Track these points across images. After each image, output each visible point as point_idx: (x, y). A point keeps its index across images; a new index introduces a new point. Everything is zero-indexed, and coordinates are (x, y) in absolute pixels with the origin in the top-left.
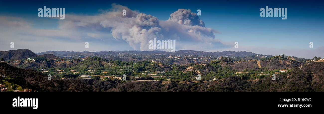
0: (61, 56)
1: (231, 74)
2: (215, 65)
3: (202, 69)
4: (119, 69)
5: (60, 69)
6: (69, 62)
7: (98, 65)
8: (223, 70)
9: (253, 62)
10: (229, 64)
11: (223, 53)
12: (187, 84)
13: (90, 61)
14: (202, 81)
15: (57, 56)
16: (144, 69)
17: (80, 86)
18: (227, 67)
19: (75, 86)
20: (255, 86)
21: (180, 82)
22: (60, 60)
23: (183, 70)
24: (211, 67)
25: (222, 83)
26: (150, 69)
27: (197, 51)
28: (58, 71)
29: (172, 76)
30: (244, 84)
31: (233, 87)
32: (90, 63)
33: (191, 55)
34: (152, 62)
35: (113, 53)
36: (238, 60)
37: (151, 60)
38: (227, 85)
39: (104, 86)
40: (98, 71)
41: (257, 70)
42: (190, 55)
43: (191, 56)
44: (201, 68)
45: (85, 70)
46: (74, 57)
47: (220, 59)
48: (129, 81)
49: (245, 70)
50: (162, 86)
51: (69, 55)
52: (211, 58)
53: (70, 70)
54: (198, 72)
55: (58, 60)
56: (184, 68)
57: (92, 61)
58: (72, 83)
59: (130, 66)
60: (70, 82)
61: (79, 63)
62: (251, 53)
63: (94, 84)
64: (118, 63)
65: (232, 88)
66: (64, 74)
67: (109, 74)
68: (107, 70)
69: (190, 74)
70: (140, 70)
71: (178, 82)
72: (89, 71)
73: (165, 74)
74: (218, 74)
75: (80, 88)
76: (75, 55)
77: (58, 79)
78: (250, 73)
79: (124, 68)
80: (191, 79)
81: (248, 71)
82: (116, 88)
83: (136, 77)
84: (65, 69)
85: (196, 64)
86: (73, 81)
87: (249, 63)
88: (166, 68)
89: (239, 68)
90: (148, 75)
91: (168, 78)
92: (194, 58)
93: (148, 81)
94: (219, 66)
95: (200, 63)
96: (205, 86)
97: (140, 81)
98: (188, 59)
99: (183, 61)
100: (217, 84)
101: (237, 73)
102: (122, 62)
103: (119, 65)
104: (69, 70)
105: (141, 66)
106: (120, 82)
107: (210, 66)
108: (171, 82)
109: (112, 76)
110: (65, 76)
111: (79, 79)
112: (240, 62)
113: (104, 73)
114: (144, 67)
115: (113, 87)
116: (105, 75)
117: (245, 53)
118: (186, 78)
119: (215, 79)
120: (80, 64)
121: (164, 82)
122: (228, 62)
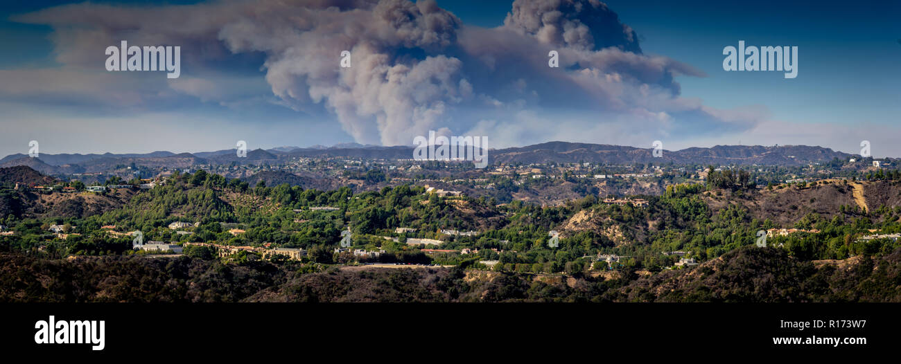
0: (62, 172)
1: (747, 238)
2: (684, 202)
3: (631, 220)
4: (293, 220)
5: (60, 222)
6: (94, 195)
7: (207, 206)
8: (714, 224)
9: (836, 187)
10: (741, 197)
11: (713, 153)
12: (568, 287)
13: (179, 188)
14: (632, 272)
15: (49, 172)
16: (391, 220)
17: (138, 285)
18: (731, 210)
19: (120, 284)
20: (847, 284)
21: (539, 278)
22: (60, 190)
23: (551, 226)
24: (667, 212)
25: (715, 275)
26: (418, 222)
27: (610, 147)
28: (51, 231)
29: (508, 250)
30: (802, 279)
31: (756, 292)
32: (179, 196)
33: (586, 164)
34: (424, 190)
35: (270, 154)
36: (776, 183)
37: (424, 184)
38: (733, 286)
39: (233, 283)
40: (208, 228)
41: (852, 219)
42: (582, 163)
43: (587, 168)
44: (626, 216)
45: (157, 225)
46: (115, 173)
47: (702, 177)
48: (332, 267)
49: (804, 220)
50: (464, 291)
51: (92, 167)
52: (666, 176)
53: (99, 226)
54: (615, 233)
55: (51, 188)
56: (557, 218)
57: (185, 189)
58: (107, 276)
59: (335, 208)
60: (102, 272)
61: (135, 198)
62: (828, 150)
63: (192, 277)
64: (289, 195)
65: (754, 296)
66: (77, 239)
67: (252, 239)
68: (242, 224)
69: (579, 242)
70: (377, 223)
71: (528, 279)
72: (173, 226)
73: (478, 243)
74: (694, 241)
75: (138, 292)
76: (118, 167)
77: (53, 262)
78: (825, 235)
79: (314, 216)
80: (586, 264)
81: (816, 225)
82: (276, 292)
83: (357, 252)
84: (78, 221)
85: (606, 201)
86: (113, 265)
87: (820, 190)
88: (480, 215)
89: (781, 211)
90: (407, 245)
91: (489, 258)
92: (597, 176)
93: (410, 269)
94: (698, 206)
95: (622, 196)
96: (643, 291)
97: (373, 270)
98: (572, 180)
99: (552, 190)
100: (692, 279)
101: (771, 236)
102: (302, 190)
103: (291, 204)
104: (96, 224)
105: (379, 209)
106: (294, 269)
107: (662, 208)
108: (499, 274)
109: (264, 247)
110: (79, 246)
111: (135, 258)
112: (784, 190)
113: (231, 234)
114: (394, 212)
115: (266, 287)
116: (236, 241)
117: (802, 151)
118: (564, 261)
119: (686, 262)
120: (140, 202)
121: (472, 275)
122: (735, 189)
